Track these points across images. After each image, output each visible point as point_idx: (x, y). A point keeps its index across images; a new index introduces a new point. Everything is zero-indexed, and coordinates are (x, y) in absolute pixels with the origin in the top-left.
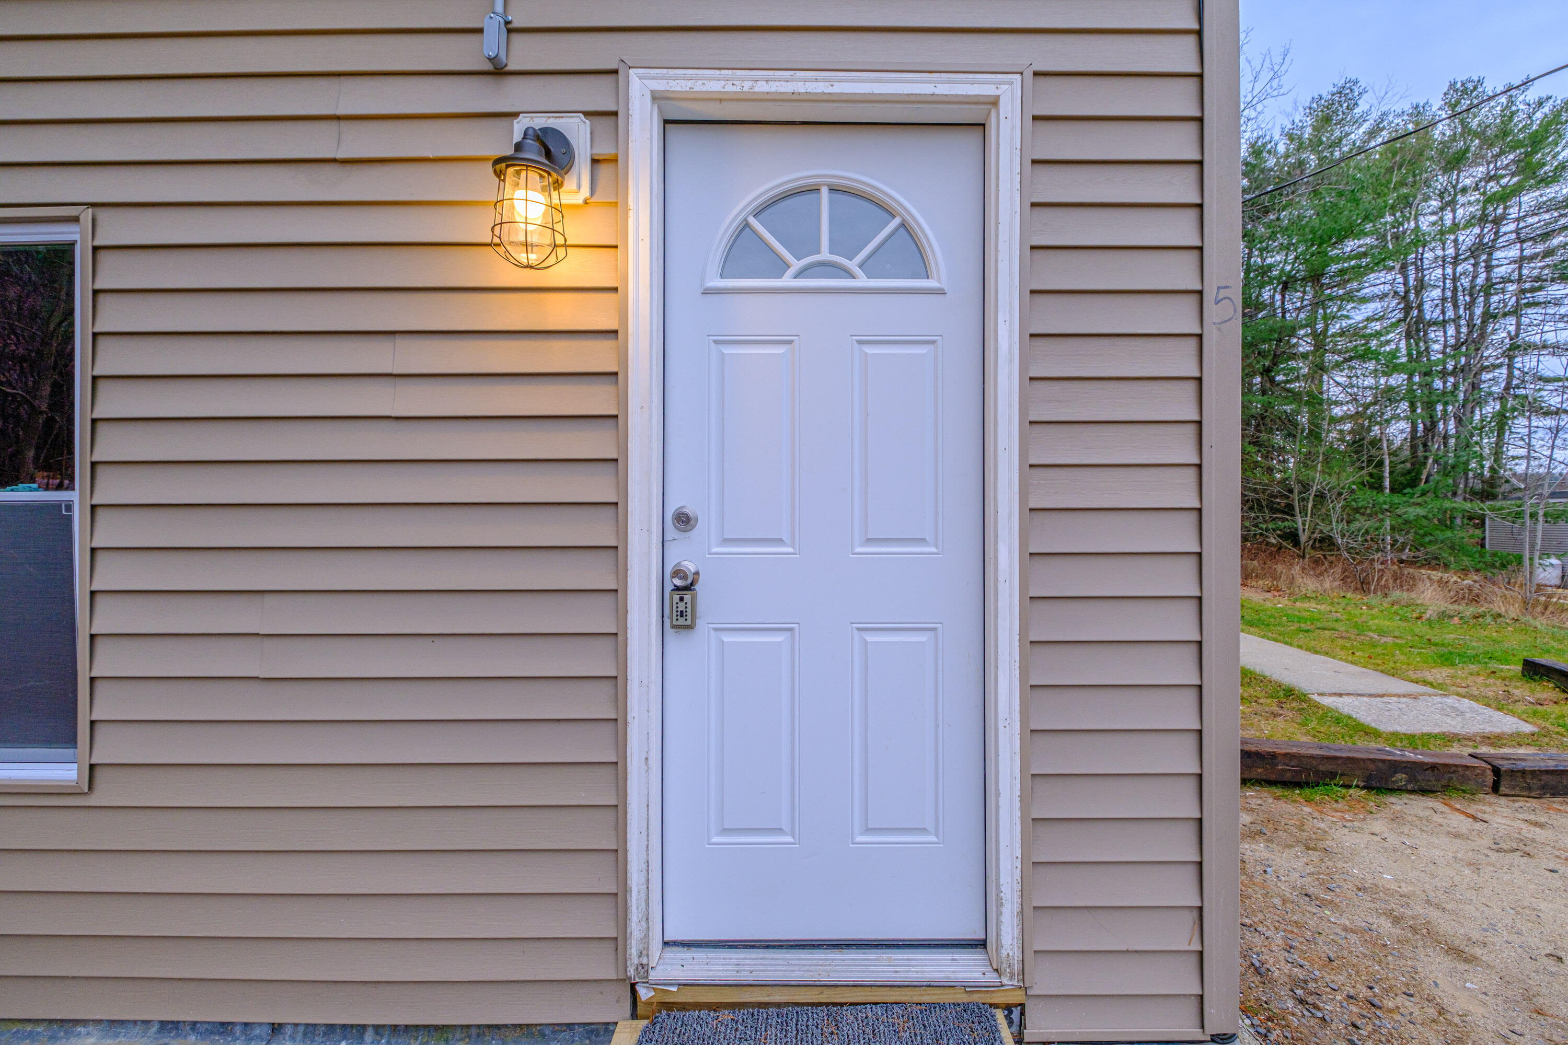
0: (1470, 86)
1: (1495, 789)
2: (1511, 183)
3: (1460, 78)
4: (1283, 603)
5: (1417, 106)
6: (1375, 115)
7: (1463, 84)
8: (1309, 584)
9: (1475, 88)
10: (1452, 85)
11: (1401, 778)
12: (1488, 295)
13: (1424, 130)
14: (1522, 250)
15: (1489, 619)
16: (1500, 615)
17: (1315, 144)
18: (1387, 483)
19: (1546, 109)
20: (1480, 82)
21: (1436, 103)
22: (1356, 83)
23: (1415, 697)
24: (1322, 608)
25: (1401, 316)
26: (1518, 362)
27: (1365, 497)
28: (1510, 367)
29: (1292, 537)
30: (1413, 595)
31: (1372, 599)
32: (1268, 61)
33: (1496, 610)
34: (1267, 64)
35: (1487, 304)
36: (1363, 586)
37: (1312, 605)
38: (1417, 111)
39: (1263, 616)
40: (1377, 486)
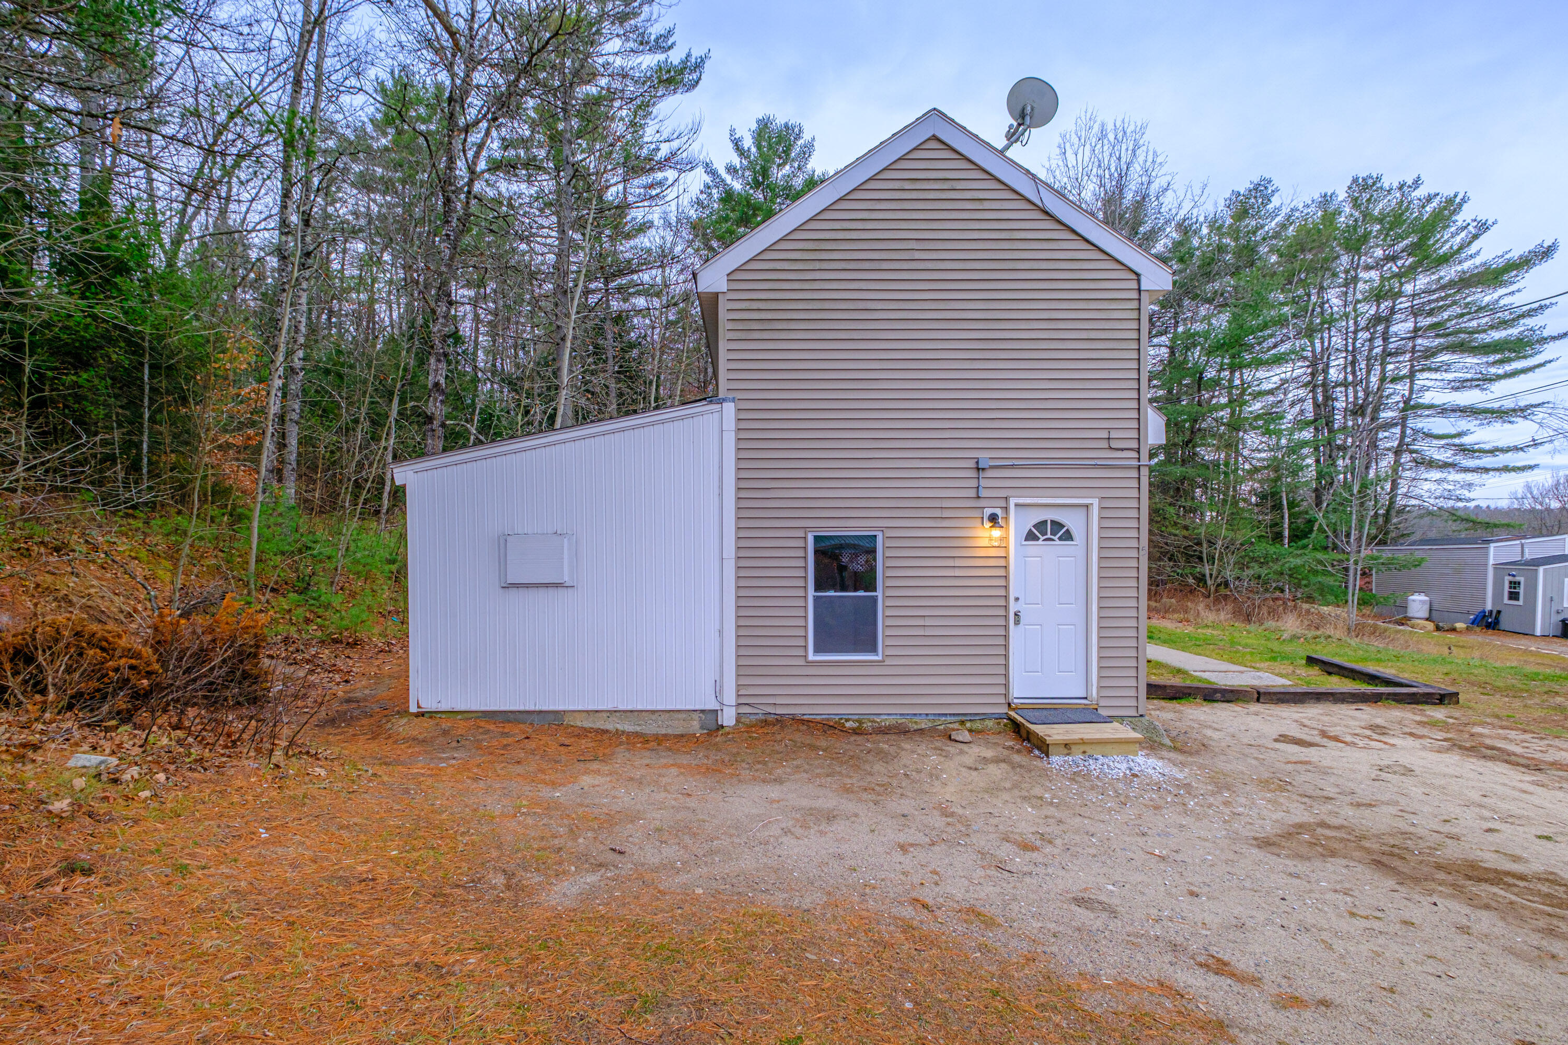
0: (1370, 182)
1: (1258, 700)
2: (1407, 263)
3: (1363, 174)
4: (1189, 629)
5: (1325, 195)
6: (1285, 211)
7: (1364, 179)
8: (1210, 617)
9: (1374, 184)
10: (1355, 180)
11: (1218, 696)
12: (1383, 364)
13: (1330, 217)
14: (1416, 323)
15: (1322, 639)
16: (1330, 637)
17: (1235, 233)
18: (1286, 533)
19: (1434, 204)
20: (1379, 179)
21: (1342, 196)
22: (1270, 181)
23: (1242, 672)
24: (1215, 633)
25: (1309, 378)
26: (1411, 423)
27: (1264, 548)
28: (1404, 427)
29: (1201, 579)
30: (1279, 624)
31: (1252, 627)
32: (1189, 192)
33: (1328, 633)
34: (1189, 196)
35: (1383, 371)
36: (1248, 619)
37: (1209, 631)
38: (1326, 200)
39: (1173, 637)
40: (1277, 537)
